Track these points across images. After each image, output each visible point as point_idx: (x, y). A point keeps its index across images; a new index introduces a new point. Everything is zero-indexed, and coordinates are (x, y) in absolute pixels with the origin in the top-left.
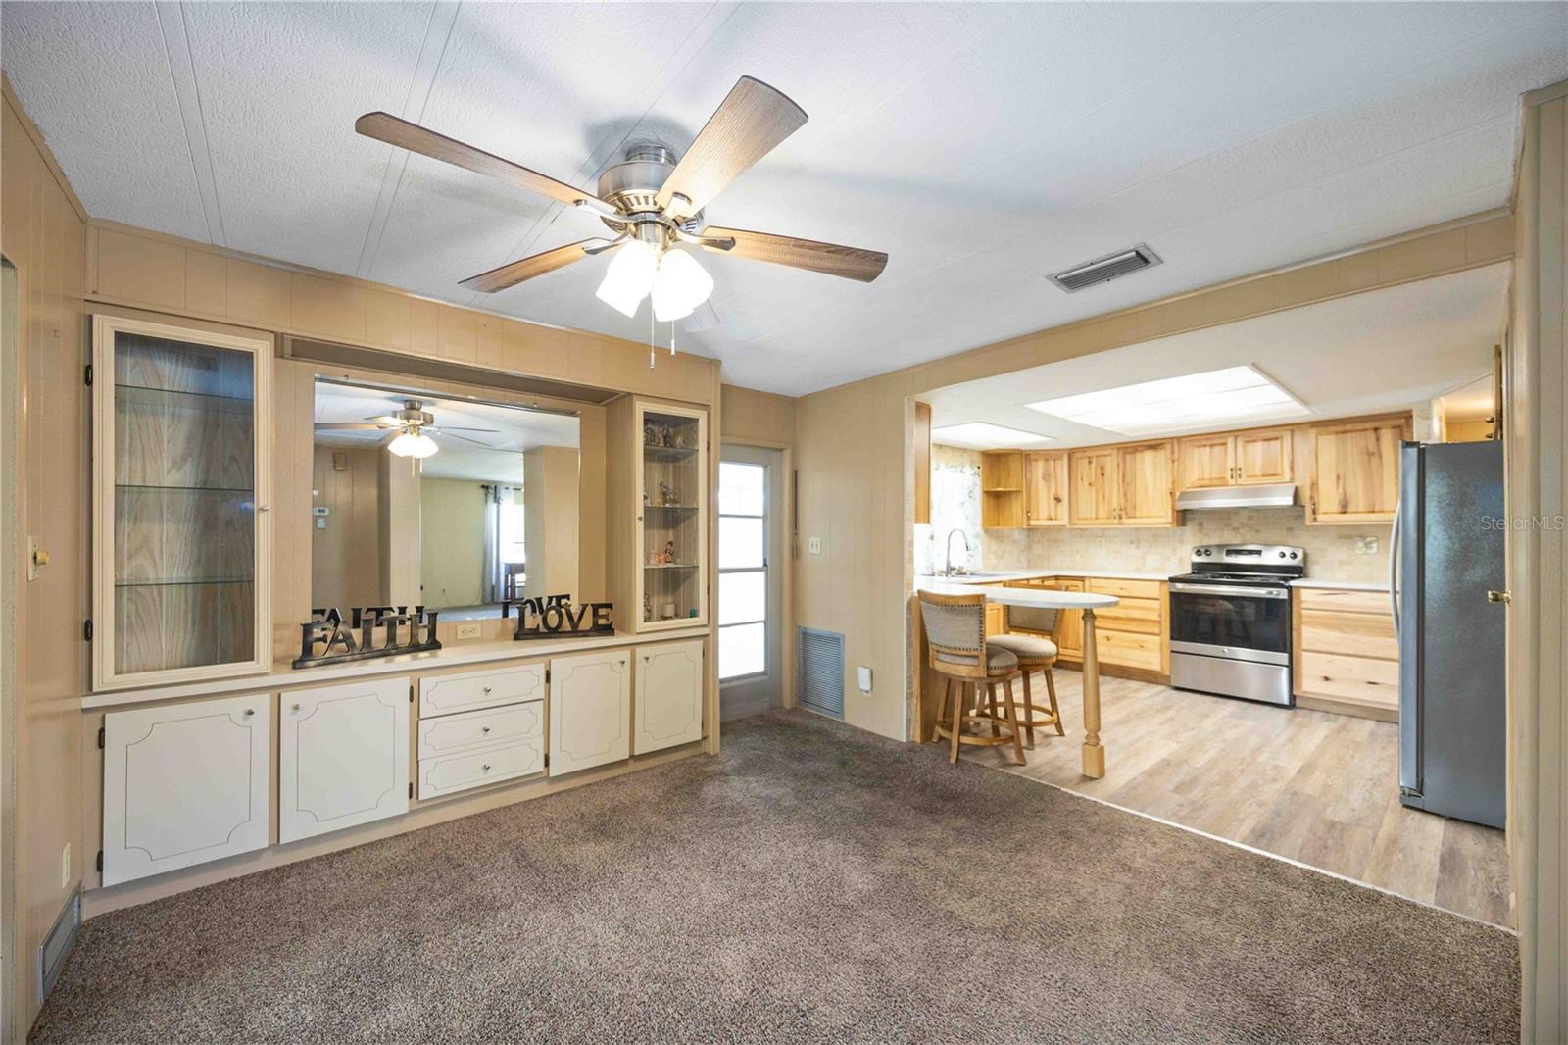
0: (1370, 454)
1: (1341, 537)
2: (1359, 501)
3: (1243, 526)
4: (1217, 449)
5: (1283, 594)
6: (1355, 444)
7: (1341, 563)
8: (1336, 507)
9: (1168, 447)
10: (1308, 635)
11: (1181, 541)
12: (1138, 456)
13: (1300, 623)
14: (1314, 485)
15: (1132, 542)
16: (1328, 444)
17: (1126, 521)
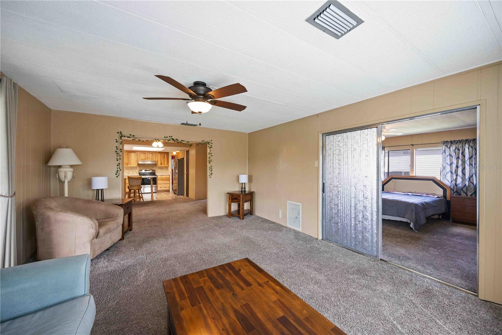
0: (164, 157)
1: (159, 168)
2: (163, 164)
3: (147, 166)
4: (145, 154)
5: (156, 176)
6: (163, 155)
7: (160, 172)
8: (160, 164)
9: (136, 152)
10: (159, 182)
11: (136, 169)
12: (131, 153)
13: (158, 180)
14: (158, 161)
15: (127, 169)
16: (159, 155)
17: (128, 165)
